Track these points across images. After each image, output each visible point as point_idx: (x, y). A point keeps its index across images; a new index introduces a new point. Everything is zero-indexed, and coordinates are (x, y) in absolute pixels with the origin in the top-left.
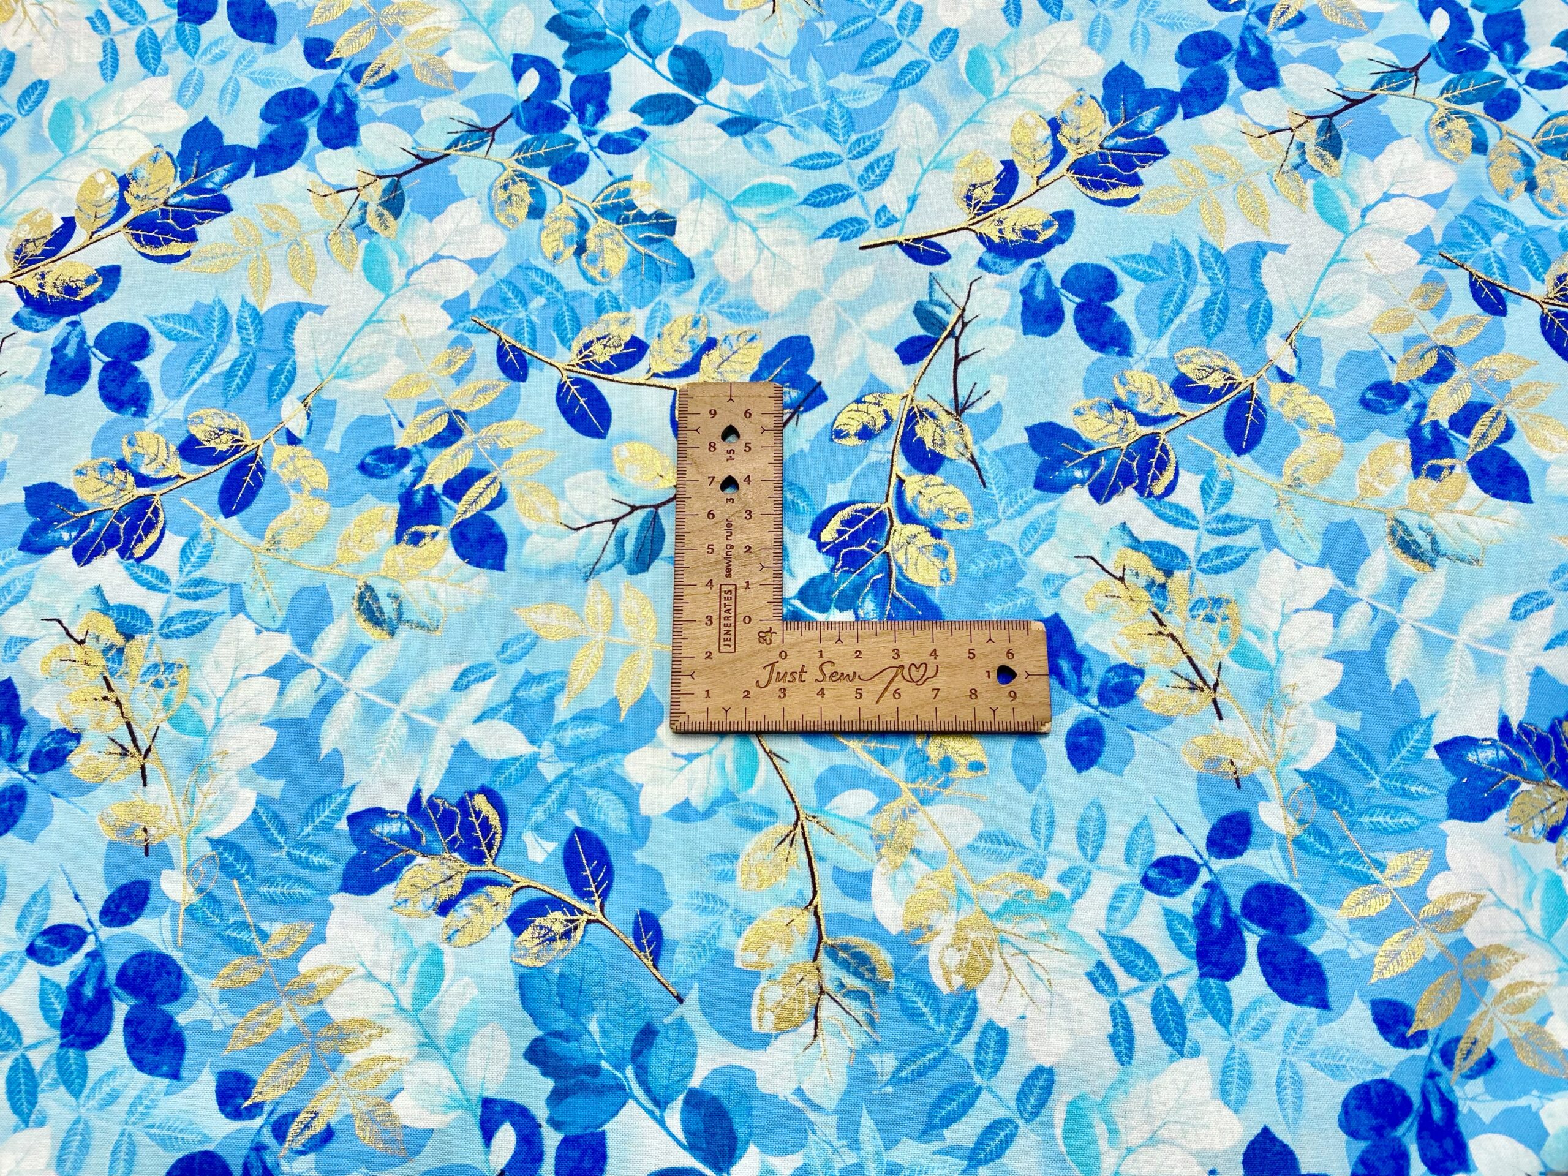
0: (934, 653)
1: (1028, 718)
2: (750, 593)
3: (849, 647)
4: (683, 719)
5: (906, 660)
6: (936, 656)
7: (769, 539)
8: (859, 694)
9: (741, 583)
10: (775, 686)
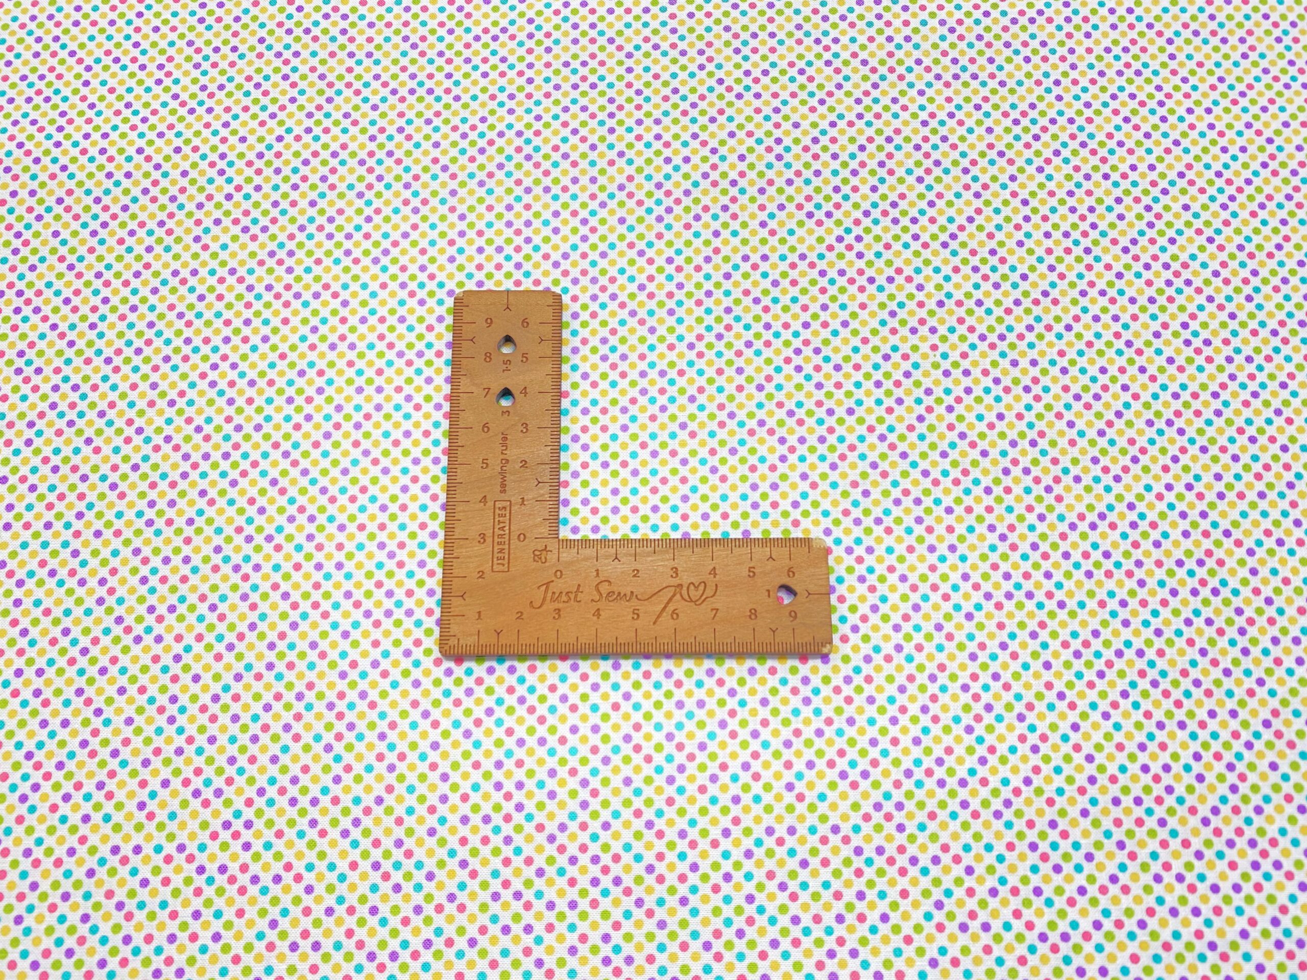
0: (713, 572)
1: (806, 640)
2: (526, 509)
3: (627, 565)
4: (453, 641)
5: (685, 578)
6: (715, 574)
7: (545, 453)
8: (636, 614)
9: (516, 499)
10: (550, 606)
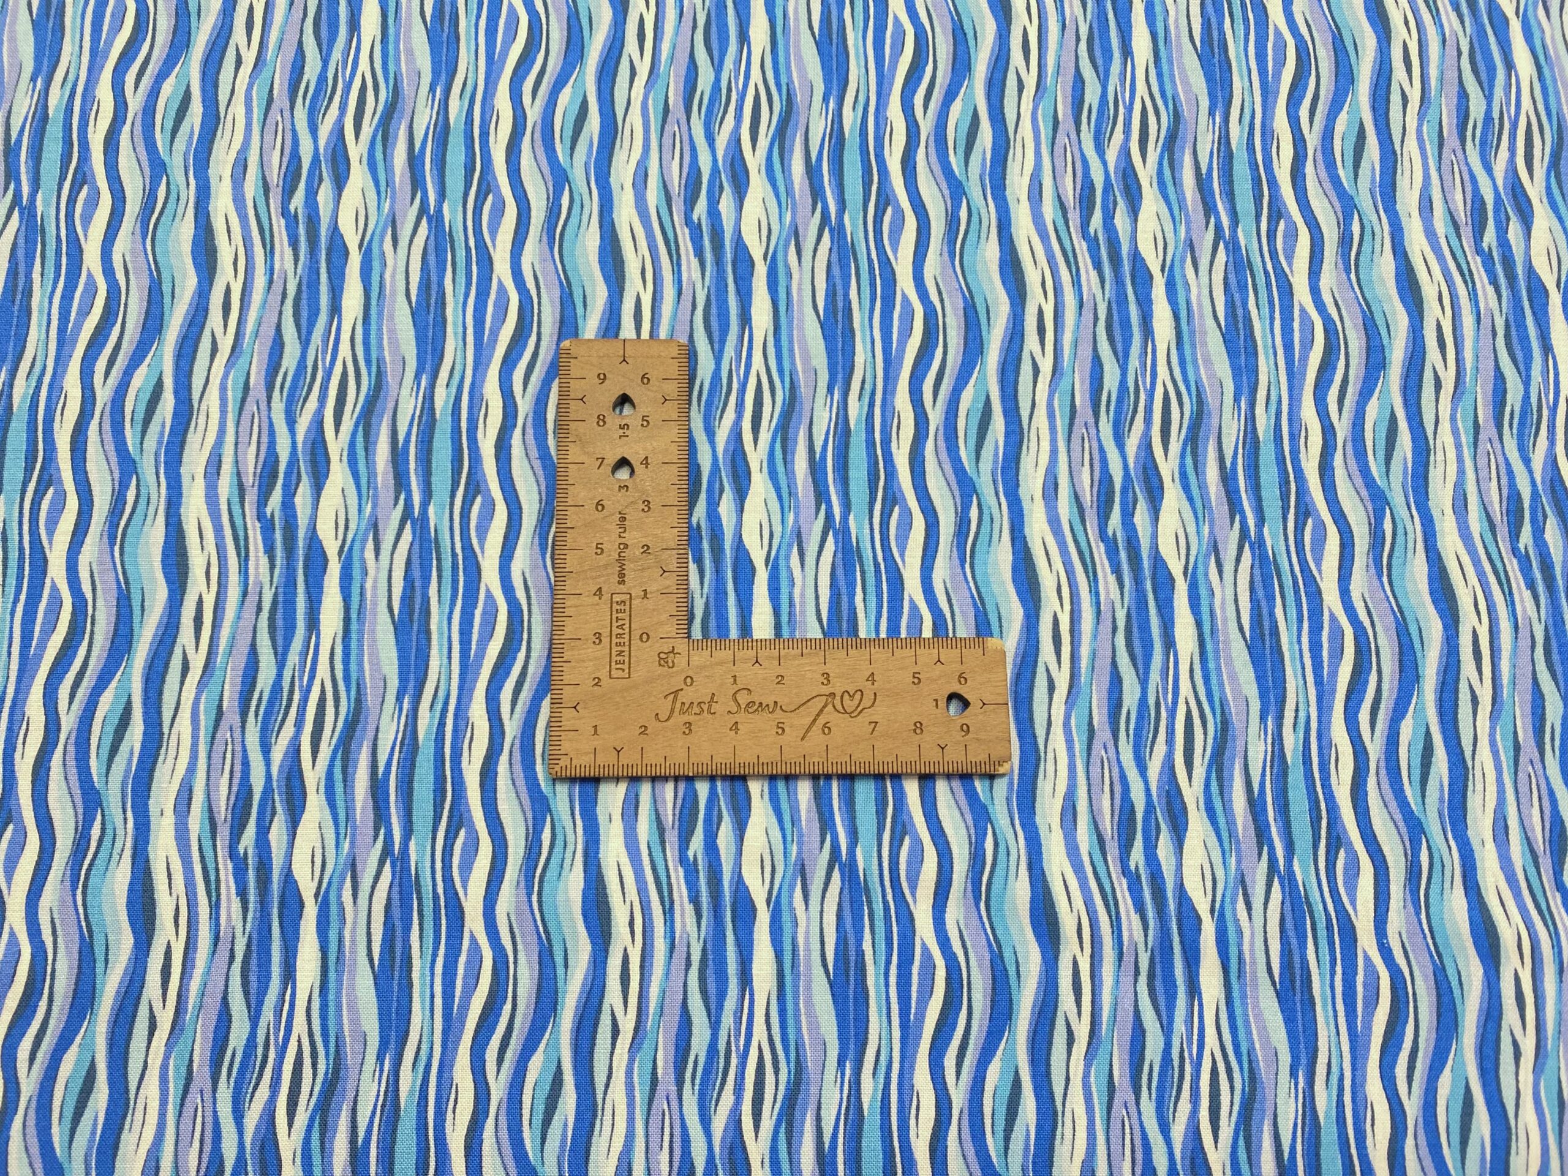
0: (872, 678)
1: (983, 757)
2: (649, 604)
3: (769, 670)
4: (564, 762)
5: (837, 687)
6: (874, 681)
7: (671, 537)
8: (781, 728)
9: (637, 592)
10: (679, 719)
